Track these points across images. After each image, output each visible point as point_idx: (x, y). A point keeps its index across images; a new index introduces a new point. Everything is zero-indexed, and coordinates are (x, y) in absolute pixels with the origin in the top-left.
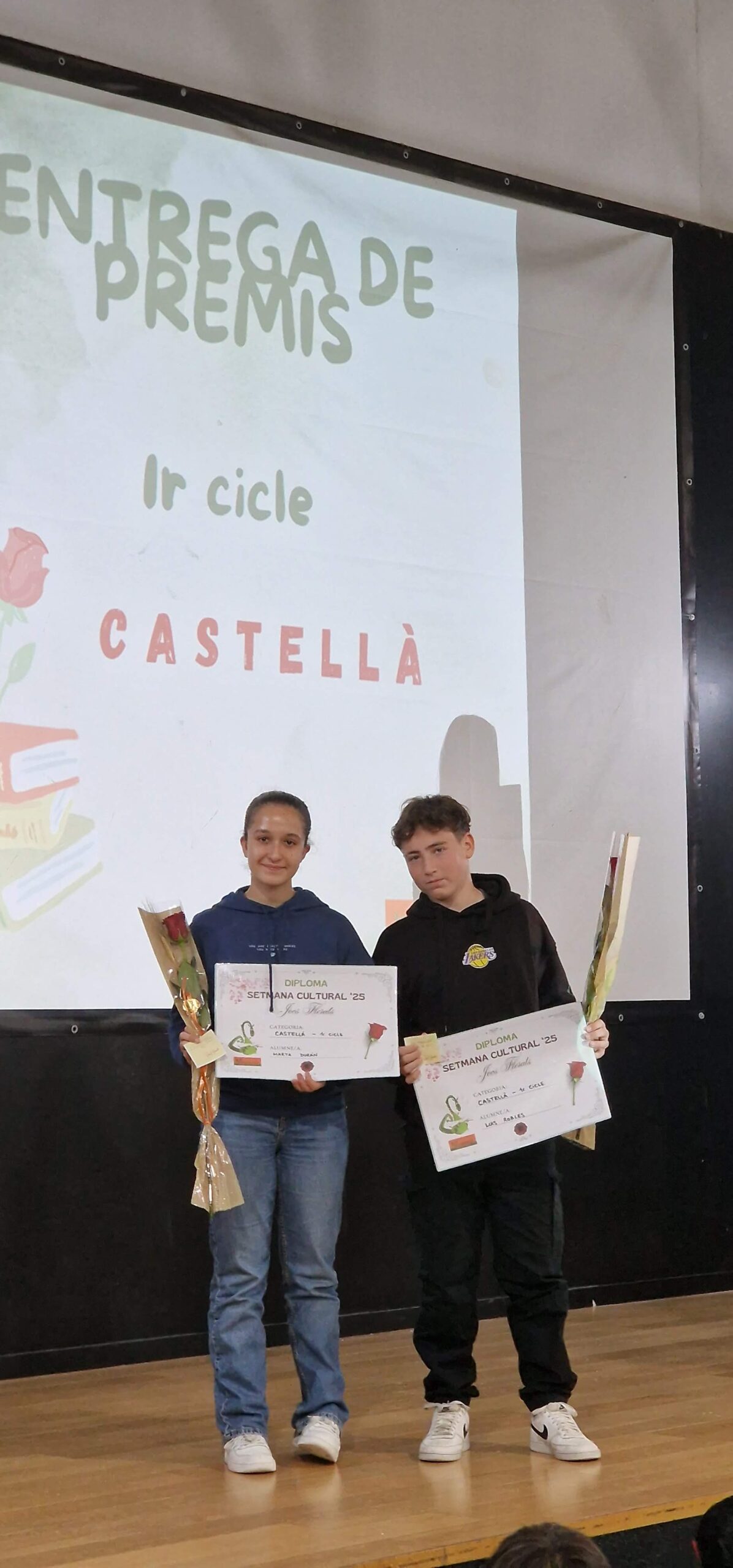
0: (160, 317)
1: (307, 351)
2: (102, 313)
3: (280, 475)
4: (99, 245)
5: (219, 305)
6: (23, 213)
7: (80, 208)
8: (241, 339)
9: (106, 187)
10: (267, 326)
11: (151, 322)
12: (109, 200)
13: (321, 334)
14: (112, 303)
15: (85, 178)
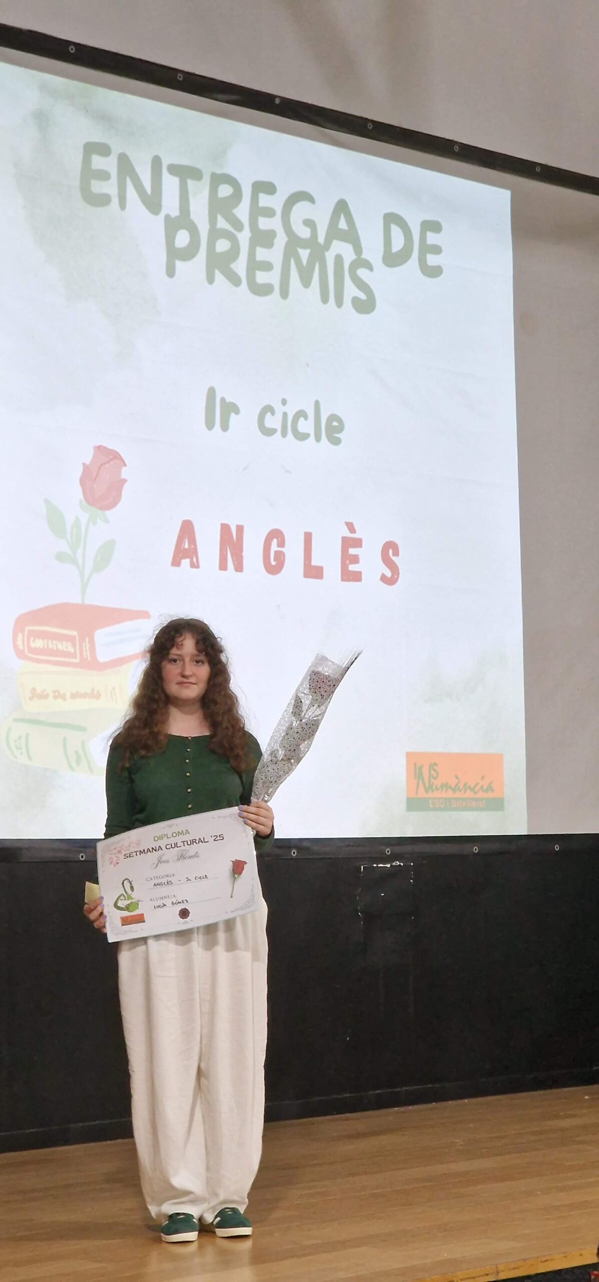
0: (218, 275)
1: (339, 303)
2: (171, 272)
3: (317, 404)
4: (167, 217)
5: (267, 266)
6: (105, 190)
7: (152, 188)
8: (284, 294)
9: (174, 169)
10: (306, 282)
11: (211, 279)
12: (176, 180)
13: (351, 290)
14: (179, 264)
15: (156, 163)
